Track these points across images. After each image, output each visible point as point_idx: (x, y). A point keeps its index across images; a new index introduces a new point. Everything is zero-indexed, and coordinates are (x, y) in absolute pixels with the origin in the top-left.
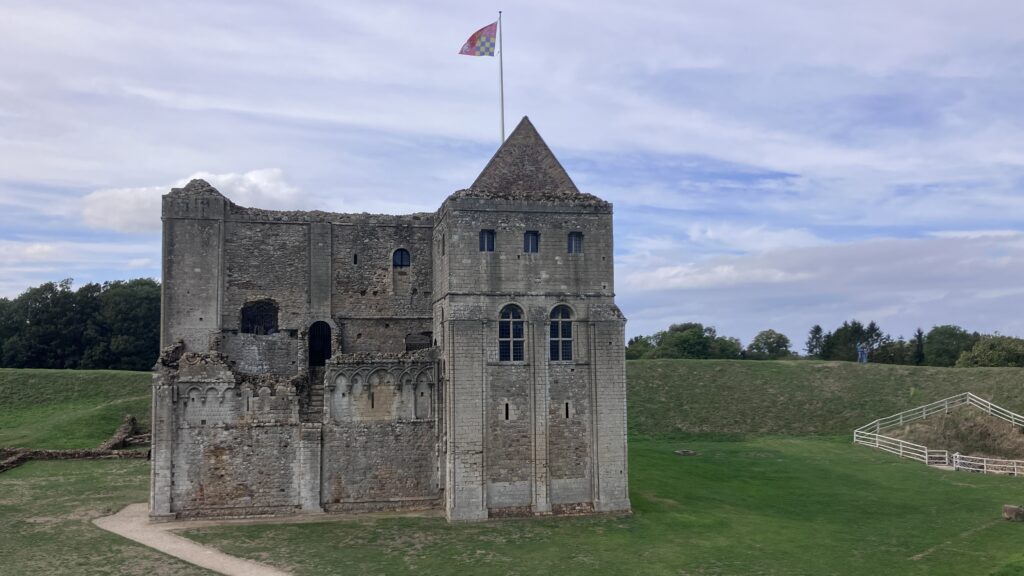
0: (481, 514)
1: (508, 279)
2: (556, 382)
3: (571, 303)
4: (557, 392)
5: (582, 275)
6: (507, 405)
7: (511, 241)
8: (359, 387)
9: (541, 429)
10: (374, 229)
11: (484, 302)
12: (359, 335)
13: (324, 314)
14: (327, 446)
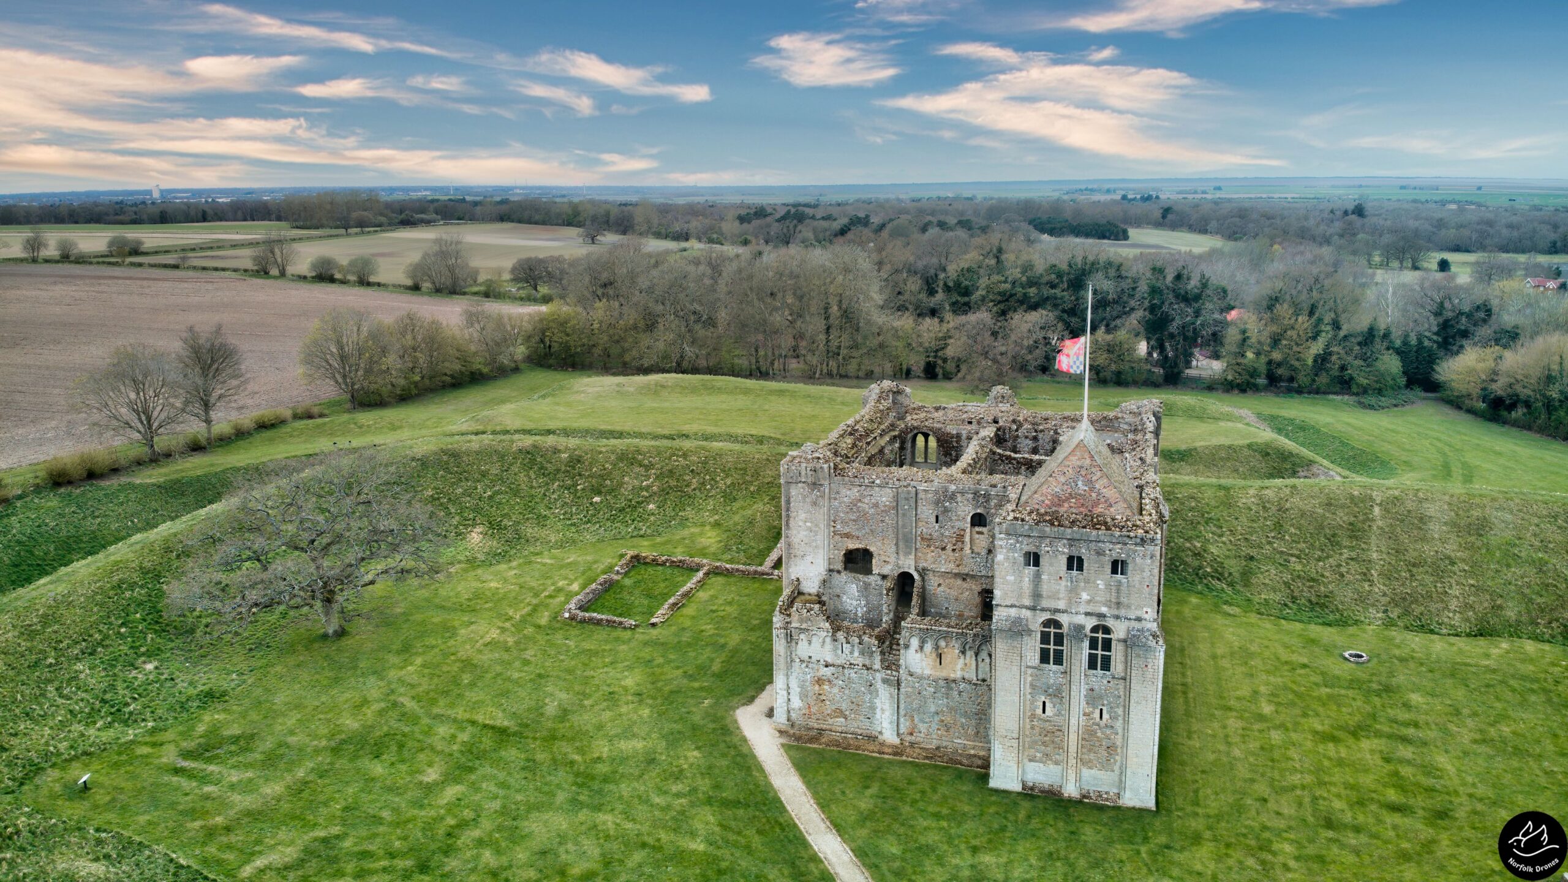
0: (1018, 788)
1: (1049, 597)
2: (1092, 690)
3: (1110, 623)
4: (1093, 697)
5: (1123, 600)
6: (1044, 703)
7: (1054, 565)
8: (929, 647)
9: (1073, 728)
10: (953, 493)
11: (1026, 614)
12: (939, 585)
13: (908, 565)
14: (902, 690)
